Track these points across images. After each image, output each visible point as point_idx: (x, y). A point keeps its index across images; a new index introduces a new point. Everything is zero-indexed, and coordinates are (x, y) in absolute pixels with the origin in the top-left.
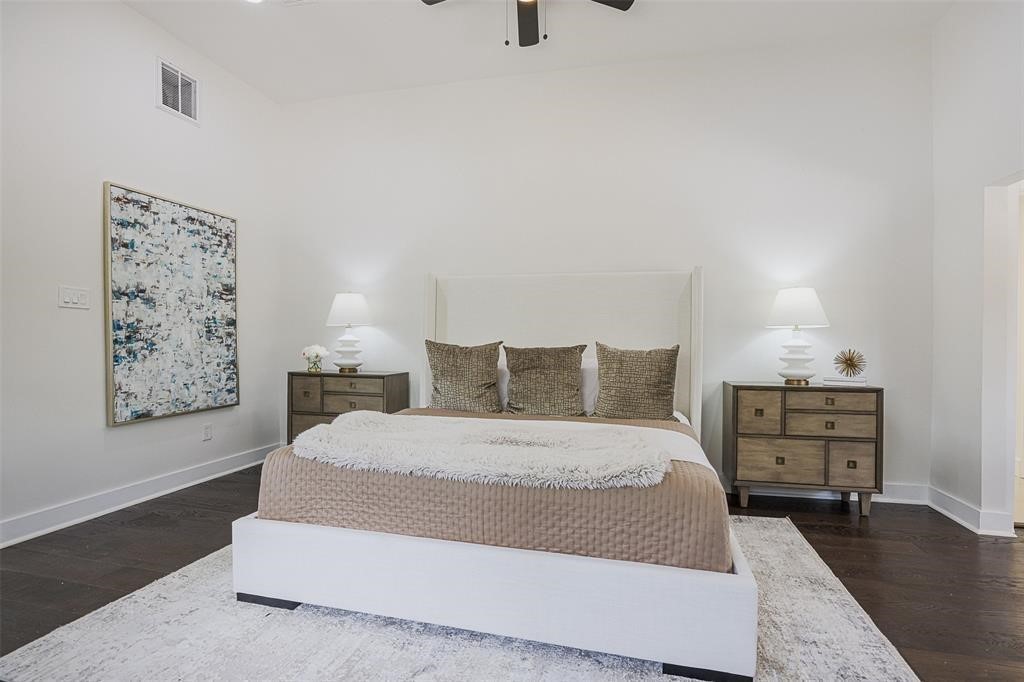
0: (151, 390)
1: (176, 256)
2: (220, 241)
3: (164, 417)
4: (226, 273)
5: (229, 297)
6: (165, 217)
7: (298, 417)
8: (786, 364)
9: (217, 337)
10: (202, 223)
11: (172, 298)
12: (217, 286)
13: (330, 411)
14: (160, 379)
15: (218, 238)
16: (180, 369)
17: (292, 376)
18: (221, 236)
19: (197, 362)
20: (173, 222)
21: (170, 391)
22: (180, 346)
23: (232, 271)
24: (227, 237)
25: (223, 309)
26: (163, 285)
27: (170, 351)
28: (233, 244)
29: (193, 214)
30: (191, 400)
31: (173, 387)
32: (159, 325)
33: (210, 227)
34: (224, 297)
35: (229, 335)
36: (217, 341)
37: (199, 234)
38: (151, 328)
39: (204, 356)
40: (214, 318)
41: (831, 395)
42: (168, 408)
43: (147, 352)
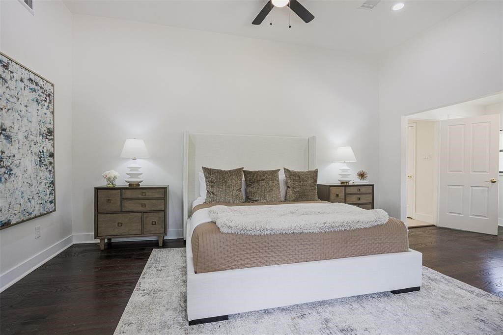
0: (10, 205)
1: (23, 106)
2: (46, 98)
3: (18, 223)
4: (48, 120)
5: (50, 137)
6: (17, 76)
7: (102, 215)
8: (341, 176)
9: (45, 165)
10: (37, 84)
11: (21, 136)
12: (44, 130)
13: (127, 210)
14: (15, 196)
15: (45, 96)
16: (25, 188)
17: (97, 190)
18: (46, 95)
19: (34, 183)
20: (22, 80)
21: (20, 204)
22: (25, 171)
23: (52, 119)
24: (49, 95)
25: (47, 145)
26: (16, 127)
27: (20, 175)
28: (52, 101)
29: (32, 77)
30: (32, 210)
31: (22, 201)
32: (14, 156)
33: (41, 88)
34: (48, 137)
35: (51, 163)
36: (45, 167)
37: (35, 91)
38: (10, 157)
39: (38, 178)
40: (43, 152)
41: (359, 188)
42: (20, 217)
43: (7, 176)
